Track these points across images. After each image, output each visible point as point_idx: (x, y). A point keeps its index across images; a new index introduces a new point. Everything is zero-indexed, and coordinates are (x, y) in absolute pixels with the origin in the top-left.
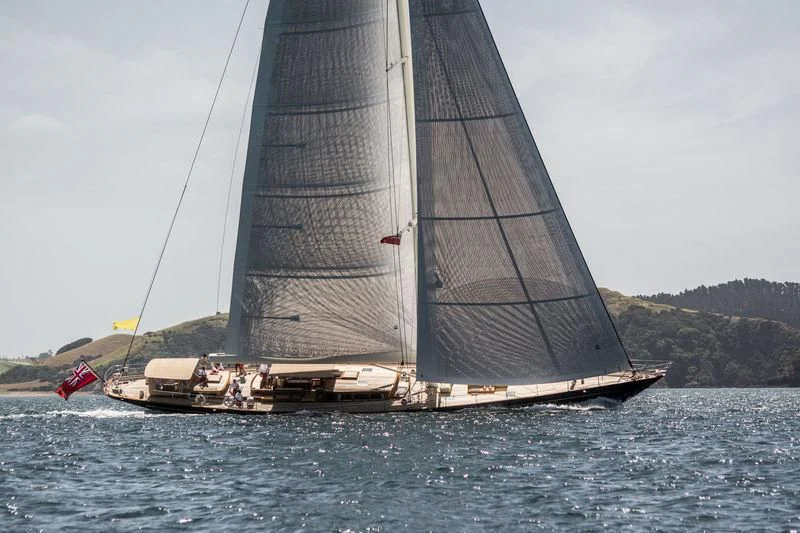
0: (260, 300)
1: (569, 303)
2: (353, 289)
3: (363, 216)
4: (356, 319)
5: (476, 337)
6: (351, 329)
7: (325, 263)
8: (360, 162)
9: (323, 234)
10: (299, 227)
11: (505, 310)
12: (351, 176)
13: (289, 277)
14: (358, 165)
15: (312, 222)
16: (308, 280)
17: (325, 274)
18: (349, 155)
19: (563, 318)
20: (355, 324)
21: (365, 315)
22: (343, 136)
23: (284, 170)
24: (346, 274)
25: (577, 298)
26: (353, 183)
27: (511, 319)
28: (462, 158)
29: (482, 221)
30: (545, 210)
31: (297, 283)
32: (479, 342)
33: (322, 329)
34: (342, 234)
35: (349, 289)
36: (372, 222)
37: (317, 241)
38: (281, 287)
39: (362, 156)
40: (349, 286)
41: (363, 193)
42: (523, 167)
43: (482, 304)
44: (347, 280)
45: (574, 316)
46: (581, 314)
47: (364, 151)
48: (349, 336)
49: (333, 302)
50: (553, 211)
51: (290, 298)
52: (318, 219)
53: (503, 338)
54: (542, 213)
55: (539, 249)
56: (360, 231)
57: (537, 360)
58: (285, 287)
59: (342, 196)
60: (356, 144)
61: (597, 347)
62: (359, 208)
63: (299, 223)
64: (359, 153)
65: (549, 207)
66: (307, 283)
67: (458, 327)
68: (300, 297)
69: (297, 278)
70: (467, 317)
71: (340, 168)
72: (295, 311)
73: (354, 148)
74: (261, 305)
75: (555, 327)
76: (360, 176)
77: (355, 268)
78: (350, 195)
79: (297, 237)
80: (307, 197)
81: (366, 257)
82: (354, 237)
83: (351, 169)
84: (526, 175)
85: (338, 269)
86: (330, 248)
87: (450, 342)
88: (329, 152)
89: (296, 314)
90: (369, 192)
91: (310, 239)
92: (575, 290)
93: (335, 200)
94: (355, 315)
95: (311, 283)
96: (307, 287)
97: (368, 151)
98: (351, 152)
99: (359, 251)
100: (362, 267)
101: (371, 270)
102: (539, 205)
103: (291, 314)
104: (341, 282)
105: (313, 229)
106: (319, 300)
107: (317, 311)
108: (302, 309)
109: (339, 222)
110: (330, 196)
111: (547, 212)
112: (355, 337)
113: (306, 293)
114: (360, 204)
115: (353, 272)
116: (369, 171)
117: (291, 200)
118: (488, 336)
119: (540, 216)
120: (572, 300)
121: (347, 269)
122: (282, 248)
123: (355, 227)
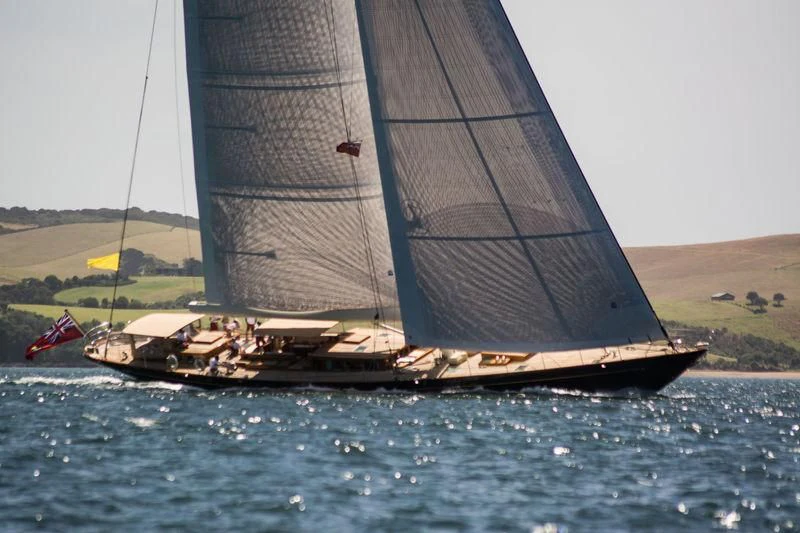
0: (229, 229)
1: (566, 242)
2: (328, 217)
3: (324, 118)
4: (339, 258)
5: (459, 284)
6: (337, 272)
7: (290, 180)
8: (310, 44)
9: (281, 139)
10: (253, 129)
11: (487, 248)
12: (301, 62)
13: (254, 197)
14: (309, 49)
15: (266, 123)
16: (275, 202)
17: (293, 194)
18: (296, 34)
19: (562, 262)
20: (340, 266)
21: (349, 254)
22: (284, 8)
23: (226, 51)
24: (316, 195)
25: (573, 235)
26: (306, 73)
27: (496, 260)
28: (409, 38)
29: (442, 125)
30: (521, 111)
31: (264, 205)
32: (465, 291)
33: (304, 271)
34: (302, 139)
35: (324, 217)
36: (337, 127)
37: (276, 149)
38: (248, 211)
39: (312, 36)
40: (323, 212)
41: (319, 87)
42: (486, 52)
43: (458, 239)
44: (319, 203)
45: (575, 259)
46: (583, 257)
47: (314, 30)
48: (337, 282)
49: (307, 232)
50: (533, 114)
51: (260, 226)
52: (272, 118)
53: (490, 286)
54: (517, 116)
55: (517, 165)
56: (323, 137)
57: (535, 318)
58: (252, 211)
59: (295, 88)
60: (302, 20)
61: (614, 306)
62: (317, 107)
63: (252, 123)
64: (307, 32)
65: (528, 108)
66: (275, 206)
67: (437, 270)
68: (271, 225)
69: (264, 198)
70: (445, 257)
71: (287, 51)
72: (270, 245)
73: (300, 25)
74: (232, 235)
75: (554, 274)
76: (313, 63)
77: (325, 188)
78: (304, 88)
79: (254, 143)
80: (255, 88)
81: (337, 173)
82: (317, 145)
83: (301, 53)
84: (492, 64)
85: (306, 188)
86: (291, 159)
87: (433, 291)
88: (271, 29)
89: (270, 249)
90: (327, 86)
91: (268, 146)
92: (572, 225)
93: (287, 93)
94: (338, 253)
95: (279, 207)
96: (275, 211)
97: (319, 30)
98: (297, 30)
99: (326, 164)
100: (334, 188)
101: (345, 191)
102: (512, 104)
103: (266, 249)
104: (313, 206)
105: (270, 132)
106: (292, 230)
107: (293, 247)
108: (277, 243)
109: (296, 124)
110: (281, 88)
111: (525, 115)
112: (345, 284)
113: (276, 220)
114: (318, 101)
115: (324, 194)
116: (323, 57)
117: (239, 91)
118: (472, 283)
119: (515, 120)
120: (569, 238)
121: (315, 188)
122: (241, 157)
123: (316, 131)
